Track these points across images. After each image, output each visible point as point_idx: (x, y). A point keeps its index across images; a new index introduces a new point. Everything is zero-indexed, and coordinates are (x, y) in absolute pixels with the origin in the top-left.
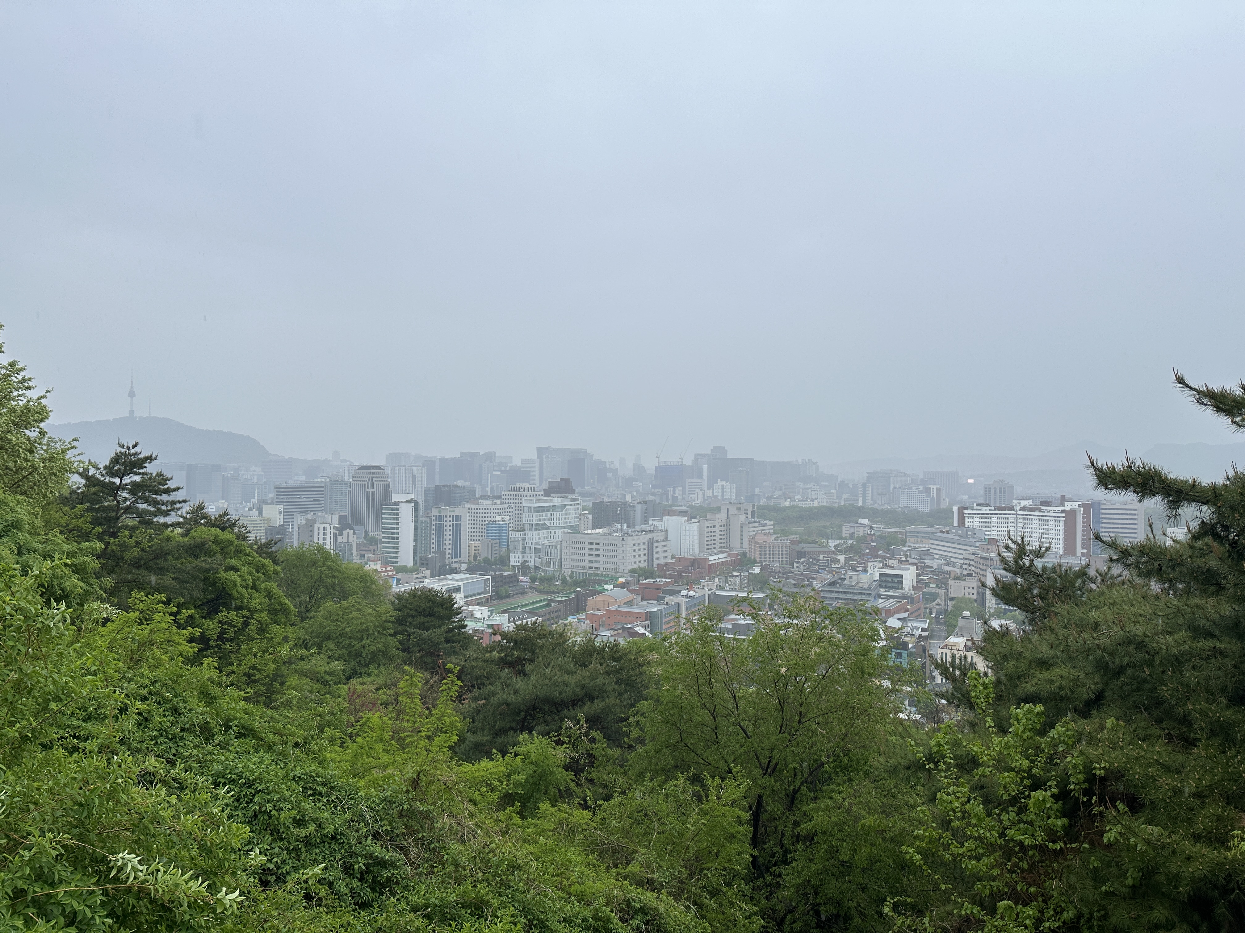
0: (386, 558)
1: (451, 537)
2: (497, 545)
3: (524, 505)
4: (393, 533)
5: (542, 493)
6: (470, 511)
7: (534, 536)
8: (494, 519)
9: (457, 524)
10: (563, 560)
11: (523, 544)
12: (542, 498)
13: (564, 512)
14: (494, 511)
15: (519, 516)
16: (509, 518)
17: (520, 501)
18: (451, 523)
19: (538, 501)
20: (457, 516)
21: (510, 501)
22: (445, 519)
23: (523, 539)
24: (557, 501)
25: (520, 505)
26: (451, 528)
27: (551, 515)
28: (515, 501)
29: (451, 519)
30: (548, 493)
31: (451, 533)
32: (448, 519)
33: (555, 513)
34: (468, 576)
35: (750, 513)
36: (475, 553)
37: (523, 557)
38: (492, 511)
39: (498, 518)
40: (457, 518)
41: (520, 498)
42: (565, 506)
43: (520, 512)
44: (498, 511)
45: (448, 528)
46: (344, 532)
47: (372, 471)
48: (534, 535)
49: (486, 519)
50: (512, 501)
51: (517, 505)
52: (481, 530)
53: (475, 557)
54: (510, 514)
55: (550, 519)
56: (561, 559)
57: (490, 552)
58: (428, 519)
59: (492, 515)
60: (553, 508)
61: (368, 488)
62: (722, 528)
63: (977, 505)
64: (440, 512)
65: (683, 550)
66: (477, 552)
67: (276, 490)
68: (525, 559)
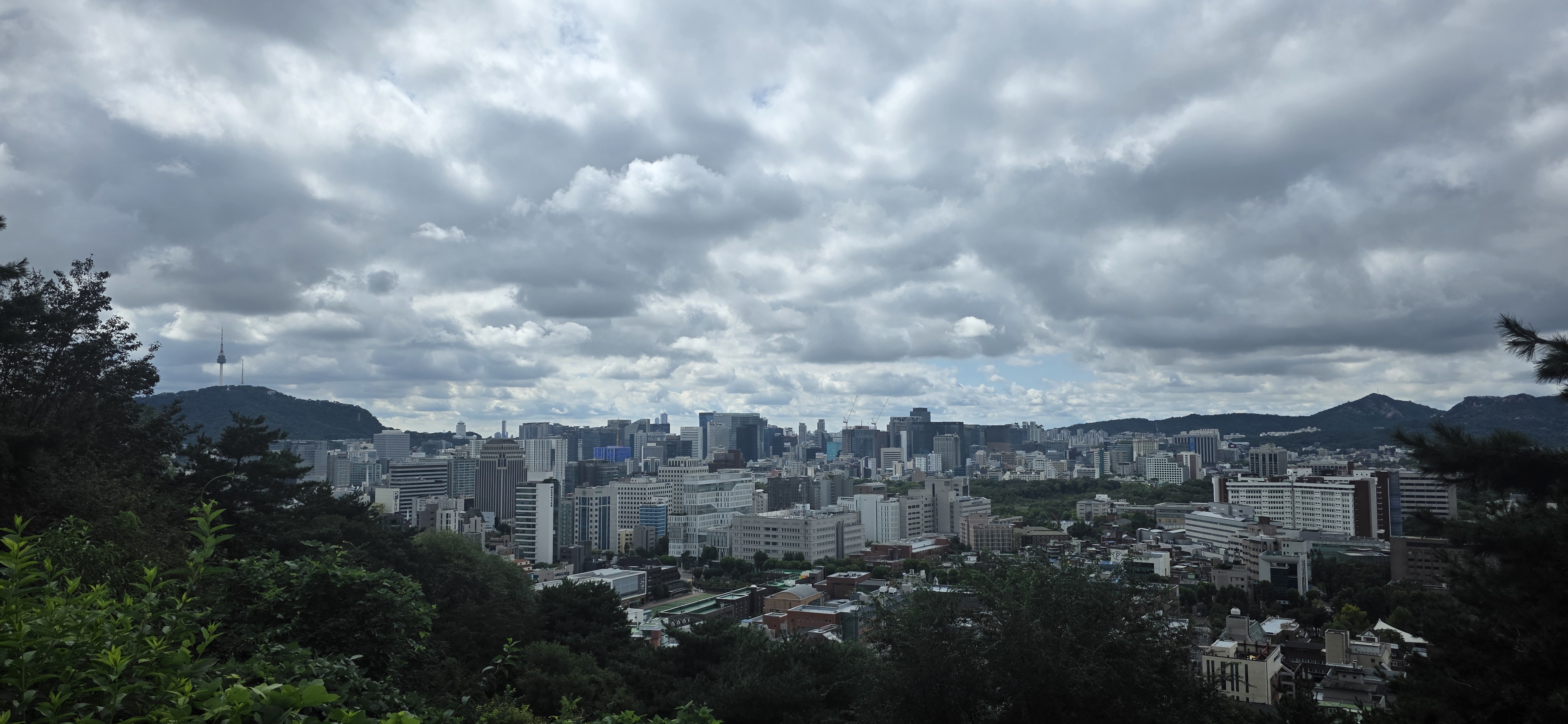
0: (521, 551)
1: (597, 524)
2: (654, 532)
3: (686, 483)
4: (528, 520)
5: (707, 467)
6: (621, 491)
7: (699, 522)
8: (649, 501)
9: (604, 508)
10: (733, 549)
11: (685, 531)
12: (707, 474)
13: (733, 490)
14: (649, 491)
15: (680, 496)
16: (667, 499)
17: (680, 478)
18: (597, 507)
19: (702, 478)
20: (605, 498)
21: (667, 478)
22: (591, 502)
23: (685, 524)
24: (725, 476)
25: (680, 483)
26: (597, 513)
27: (718, 495)
28: (674, 478)
29: (598, 501)
30: (713, 468)
31: (597, 518)
32: (594, 502)
33: (723, 492)
34: (618, 571)
35: (961, 489)
36: (627, 543)
37: (685, 547)
38: (647, 491)
39: (654, 499)
40: (606, 500)
41: (680, 474)
42: (735, 483)
43: (680, 492)
44: (654, 491)
45: (594, 513)
46: (471, 519)
47: (505, 445)
48: (698, 519)
49: (640, 501)
50: (670, 478)
51: (677, 483)
52: (633, 515)
53: (627, 547)
54: (668, 494)
55: (717, 500)
56: (731, 549)
57: (645, 542)
58: (570, 502)
59: (647, 496)
60: (721, 487)
61: (499, 466)
62: (928, 508)
63: (1243, 476)
64: (584, 493)
65: (880, 536)
66: (629, 541)
67: (390, 470)
68: (688, 550)
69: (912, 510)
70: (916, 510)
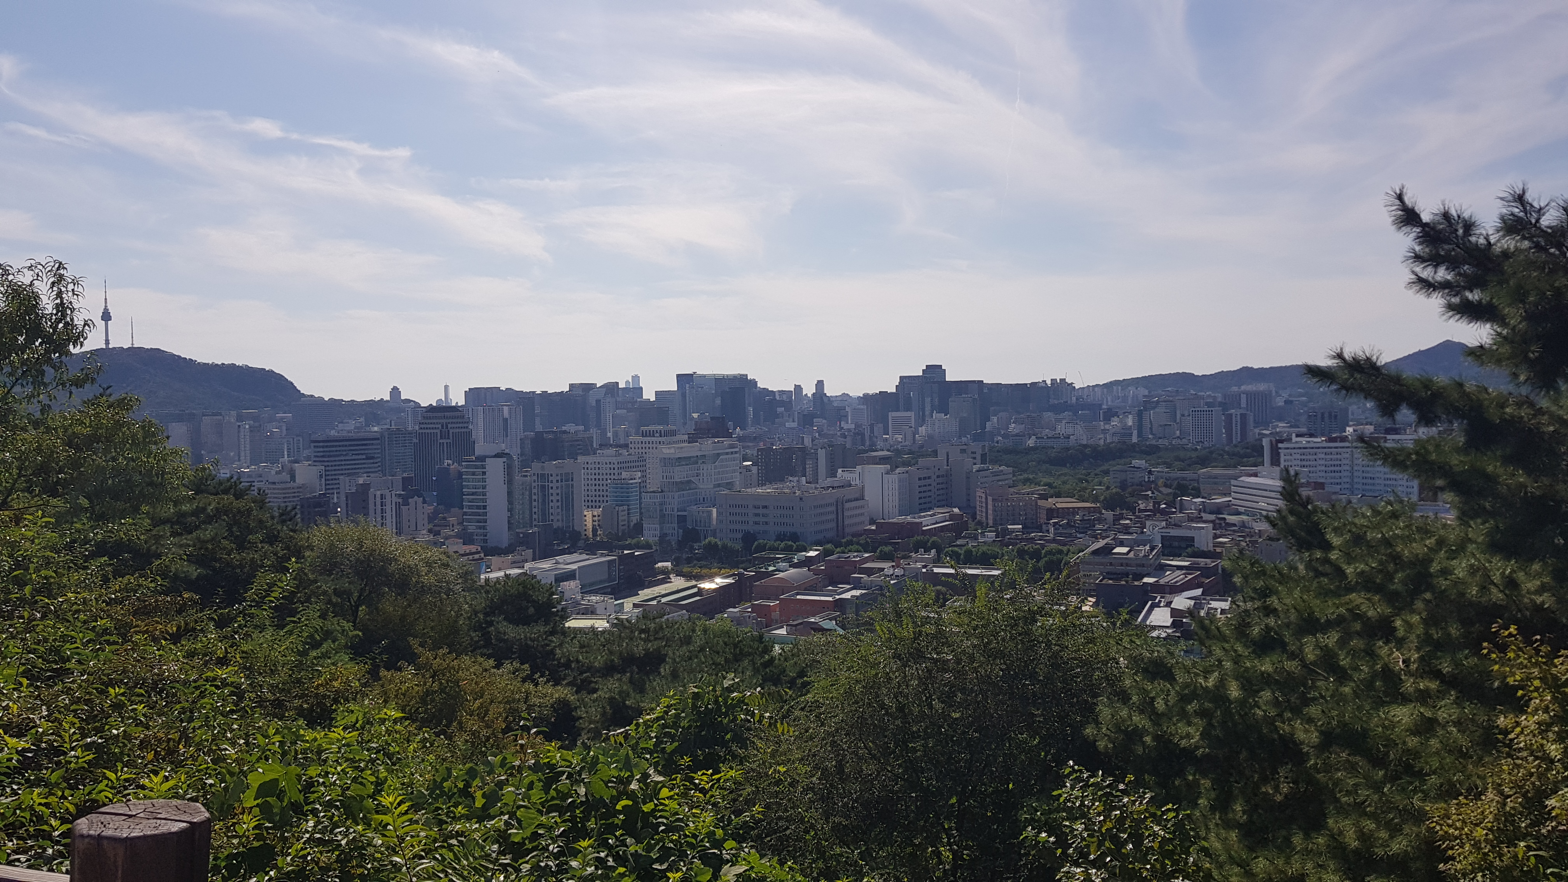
0: (470, 535)
1: (559, 504)
2: (626, 512)
4: (477, 500)
5: (687, 437)
6: (586, 466)
8: (619, 477)
9: (567, 486)
10: (718, 531)
11: (661, 510)
12: (686, 444)
13: (717, 463)
14: (619, 466)
16: (640, 474)
18: (559, 485)
19: (681, 449)
20: (567, 474)
21: (641, 451)
22: (551, 478)
23: (661, 504)
24: (707, 447)
26: (559, 491)
27: (699, 468)
28: (647, 450)
29: (559, 478)
30: (694, 437)
31: (559, 498)
32: (554, 479)
33: (705, 466)
34: (584, 556)
35: (979, 457)
36: (593, 525)
37: (661, 529)
39: (625, 475)
40: (568, 478)
41: (655, 445)
42: (718, 455)
45: (555, 491)
47: (448, 414)
48: (676, 497)
49: (608, 477)
50: (644, 451)
52: (602, 494)
53: (594, 530)
54: (641, 469)
55: (698, 475)
56: (715, 530)
57: (615, 524)
58: (526, 479)
59: (617, 471)
60: (702, 458)
61: (441, 438)
62: (940, 480)
63: (1297, 436)
64: (543, 468)
65: (886, 511)
66: (596, 523)
67: (312, 445)
68: (665, 531)
69: (923, 482)
70: (928, 481)
